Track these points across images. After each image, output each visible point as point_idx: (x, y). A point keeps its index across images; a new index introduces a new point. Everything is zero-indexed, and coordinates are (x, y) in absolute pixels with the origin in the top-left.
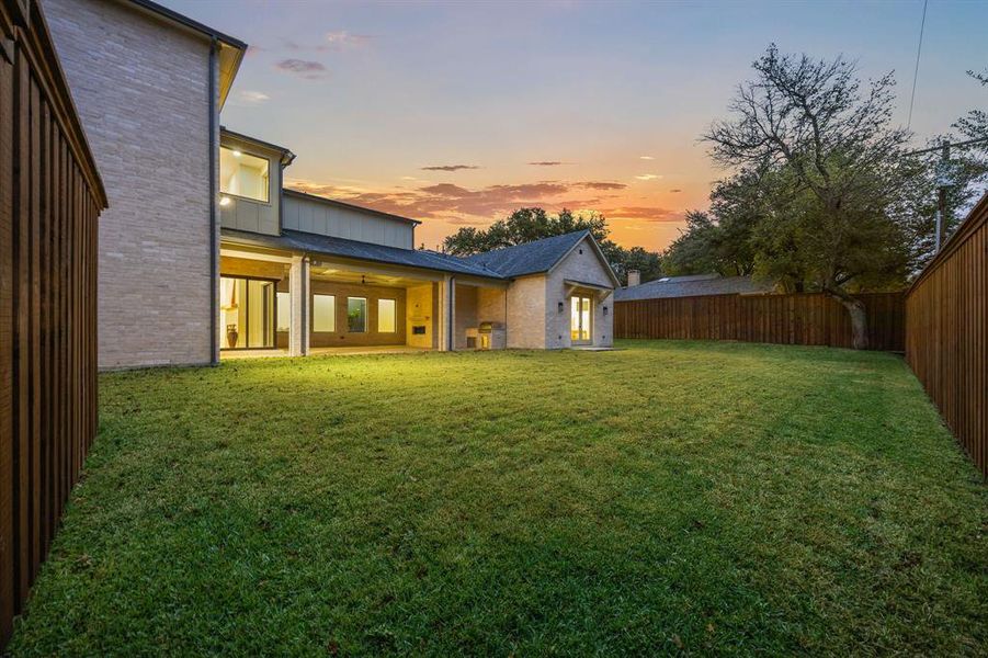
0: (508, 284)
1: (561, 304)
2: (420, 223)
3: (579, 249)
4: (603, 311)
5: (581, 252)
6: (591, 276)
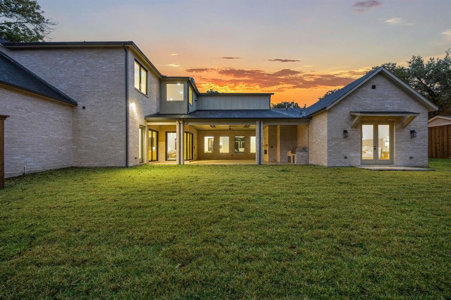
0: (309, 121)
1: (345, 132)
2: (273, 94)
3: (371, 85)
4: (410, 134)
5: (374, 87)
6: (390, 105)
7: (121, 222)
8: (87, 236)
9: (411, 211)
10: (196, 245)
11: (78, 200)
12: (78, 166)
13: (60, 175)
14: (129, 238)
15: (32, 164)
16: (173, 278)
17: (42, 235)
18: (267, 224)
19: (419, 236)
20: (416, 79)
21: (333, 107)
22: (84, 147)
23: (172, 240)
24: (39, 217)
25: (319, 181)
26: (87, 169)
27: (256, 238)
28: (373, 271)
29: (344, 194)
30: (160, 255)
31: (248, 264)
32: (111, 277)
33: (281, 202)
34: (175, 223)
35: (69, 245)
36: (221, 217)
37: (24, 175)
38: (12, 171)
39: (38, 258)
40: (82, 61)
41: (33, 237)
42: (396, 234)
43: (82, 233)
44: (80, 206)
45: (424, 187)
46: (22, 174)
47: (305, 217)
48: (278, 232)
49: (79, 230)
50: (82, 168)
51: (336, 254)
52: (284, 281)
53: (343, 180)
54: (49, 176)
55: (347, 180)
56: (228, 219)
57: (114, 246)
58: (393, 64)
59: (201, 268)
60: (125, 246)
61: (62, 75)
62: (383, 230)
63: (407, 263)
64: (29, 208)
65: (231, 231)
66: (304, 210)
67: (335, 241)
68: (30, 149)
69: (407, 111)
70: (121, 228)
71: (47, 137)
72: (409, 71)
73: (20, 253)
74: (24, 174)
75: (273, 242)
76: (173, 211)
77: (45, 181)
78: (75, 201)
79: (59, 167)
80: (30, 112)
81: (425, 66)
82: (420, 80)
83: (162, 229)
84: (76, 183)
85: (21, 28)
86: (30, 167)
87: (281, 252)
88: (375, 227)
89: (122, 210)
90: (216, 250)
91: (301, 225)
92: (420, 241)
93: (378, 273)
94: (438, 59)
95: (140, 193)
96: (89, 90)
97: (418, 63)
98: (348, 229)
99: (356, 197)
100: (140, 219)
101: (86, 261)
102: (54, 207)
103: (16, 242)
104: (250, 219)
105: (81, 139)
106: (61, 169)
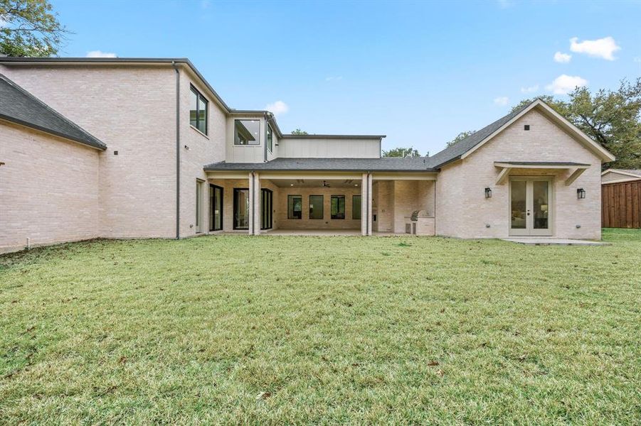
0: (436, 176)
1: (487, 190)
2: (385, 137)
3: (522, 125)
4: (576, 194)
5: (527, 128)
6: (549, 153)
7: (170, 322)
8: (117, 345)
9: (595, 304)
10: (285, 359)
11: (106, 288)
12: (106, 237)
13: (79, 251)
14: (183, 348)
15: (38, 234)
16: (254, 416)
17: (47, 345)
18: (390, 325)
19: (618, 345)
20: (580, 118)
21: (470, 155)
22: (116, 210)
23: (249, 353)
24: (45, 316)
25: (455, 259)
26: (120, 242)
27: (376, 348)
28: (563, 403)
29: (494, 279)
30: (231, 377)
31: (368, 392)
32: (154, 417)
33: (405, 292)
34: (252, 325)
35: (89, 361)
36: (320, 314)
37: (26, 250)
38: (8, 245)
39: (39, 384)
40: (114, 86)
41: (33, 348)
42: (584, 341)
43: (109, 340)
44: (108, 297)
45: (603, 269)
46: (23, 249)
47: (443, 315)
48: (408, 339)
49: (105, 337)
50: (113, 240)
51: (500, 375)
52: (428, 421)
53: (487, 259)
54: (63, 251)
55: (493, 259)
56: (331, 318)
57: (159, 361)
58: (549, 98)
59: (296, 398)
60: (176, 361)
61: (84, 106)
62: (563, 335)
63: (610, 388)
64: (31, 300)
65: (338, 336)
66: (440, 304)
67: (496, 352)
68: (36, 212)
69: (572, 161)
70: (170, 334)
71: (61, 195)
72: (570, 107)
73: (11, 376)
74: (27, 248)
75: (402, 355)
76: (248, 306)
77: (56, 259)
78: (100, 290)
79: (79, 239)
80: (36, 158)
81: (592, 99)
82: (585, 119)
83: (233, 334)
84: (103, 262)
85: (24, 37)
86: (35, 239)
87: (417, 371)
88: (550, 330)
89: (172, 304)
90: (317, 368)
91: (440, 328)
92: (621, 353)
93: (570, 406)
94: (609, 91)
95: (197, 278)
96: (124, 128)
97: (582, 96)
98: (510, 334)
99: (512, 284)
100: (199, 317)
101: (115, 387)
102: (69, 300)
103: (6, 356)
104: (363, 317)
105: (112, 198)
106: (82, 241)
